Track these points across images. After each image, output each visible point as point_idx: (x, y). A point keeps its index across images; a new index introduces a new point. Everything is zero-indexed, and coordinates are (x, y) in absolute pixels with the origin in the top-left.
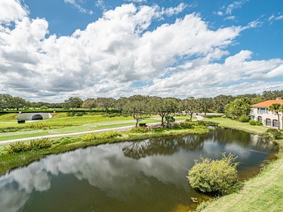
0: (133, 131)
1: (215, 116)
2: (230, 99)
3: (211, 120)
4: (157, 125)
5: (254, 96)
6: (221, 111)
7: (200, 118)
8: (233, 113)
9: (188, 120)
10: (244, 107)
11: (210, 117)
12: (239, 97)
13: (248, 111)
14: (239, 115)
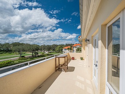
0: (19, 59)
1: (52, 52)
2: (56, 46)
3: (51, 53)
4: (30, 56)
5: (63, 45)
6: (54, 50)
7: (47, 53)
8: (58, 51)
9: (43, 54)
10: (61, 49)
11: (50, 52)
12: (59, 45)
13: (62, 50)
14: (59, 51)
